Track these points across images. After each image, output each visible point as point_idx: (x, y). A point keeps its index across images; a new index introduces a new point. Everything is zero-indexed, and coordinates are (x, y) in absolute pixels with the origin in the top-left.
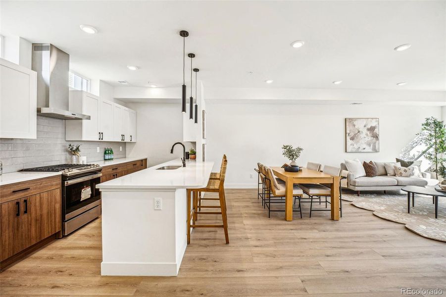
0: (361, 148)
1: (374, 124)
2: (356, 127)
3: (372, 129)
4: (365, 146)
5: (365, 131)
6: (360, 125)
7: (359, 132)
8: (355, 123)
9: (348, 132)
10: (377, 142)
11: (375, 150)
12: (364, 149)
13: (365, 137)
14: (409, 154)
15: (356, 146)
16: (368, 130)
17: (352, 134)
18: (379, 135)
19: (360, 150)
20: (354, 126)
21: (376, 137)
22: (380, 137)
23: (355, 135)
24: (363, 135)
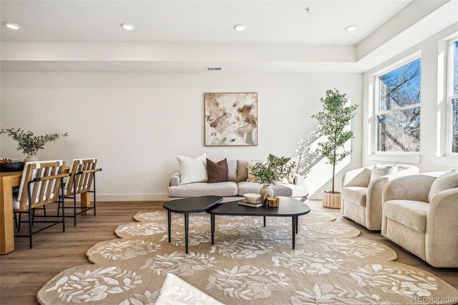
0: (228, 139)
1: (249, 102)
2: (221, 106)
3: (246, 109)
4: (234, 136)
5: (234, 113)
6: (226, 103)
7: (225, 114)
8: (219, 100)
9: (207, 114)
10: (255, 130)
11: (251, 142)
12: (233, 140)
13: (235, 122)
14: (309, 149)
15: (220, 137)
16: (241, 111)
17: (214, 118)
18: (257, 119)
19: (226, 142)
20: (217, 104)
21: (252, 121)
22: (259, 123)
23: (219, 118)
24: (231, 119)
